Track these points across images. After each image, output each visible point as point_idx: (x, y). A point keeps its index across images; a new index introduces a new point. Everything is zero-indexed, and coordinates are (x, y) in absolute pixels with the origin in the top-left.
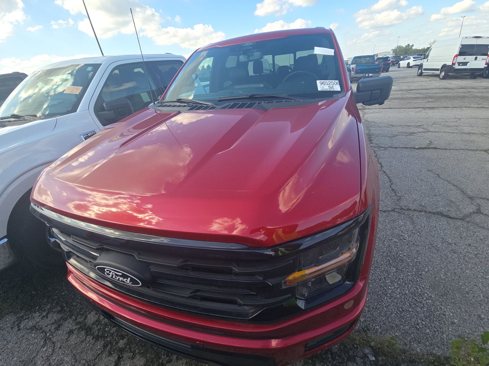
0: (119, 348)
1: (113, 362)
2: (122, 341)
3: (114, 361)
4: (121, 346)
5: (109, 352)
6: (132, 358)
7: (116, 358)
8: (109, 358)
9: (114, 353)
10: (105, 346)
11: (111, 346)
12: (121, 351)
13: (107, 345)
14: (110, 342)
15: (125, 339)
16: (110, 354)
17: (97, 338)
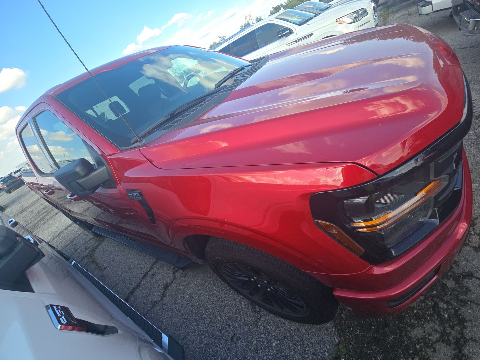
0: (456, 284)
1: (472, 282)
2: (448, 285)
3: (470, 280)
4: (454, 282)
5: (467, 294)
6: (456, 264)
7: (467, 280)
8: (472, 288)
9: (464, 286)
10: (464, 303)
11: (460, 294)
12: (457, 279)
13: (462, 301)
14: (457, 299)
15: (444, 282)
16: (468, 290)
17: (462, 322)
